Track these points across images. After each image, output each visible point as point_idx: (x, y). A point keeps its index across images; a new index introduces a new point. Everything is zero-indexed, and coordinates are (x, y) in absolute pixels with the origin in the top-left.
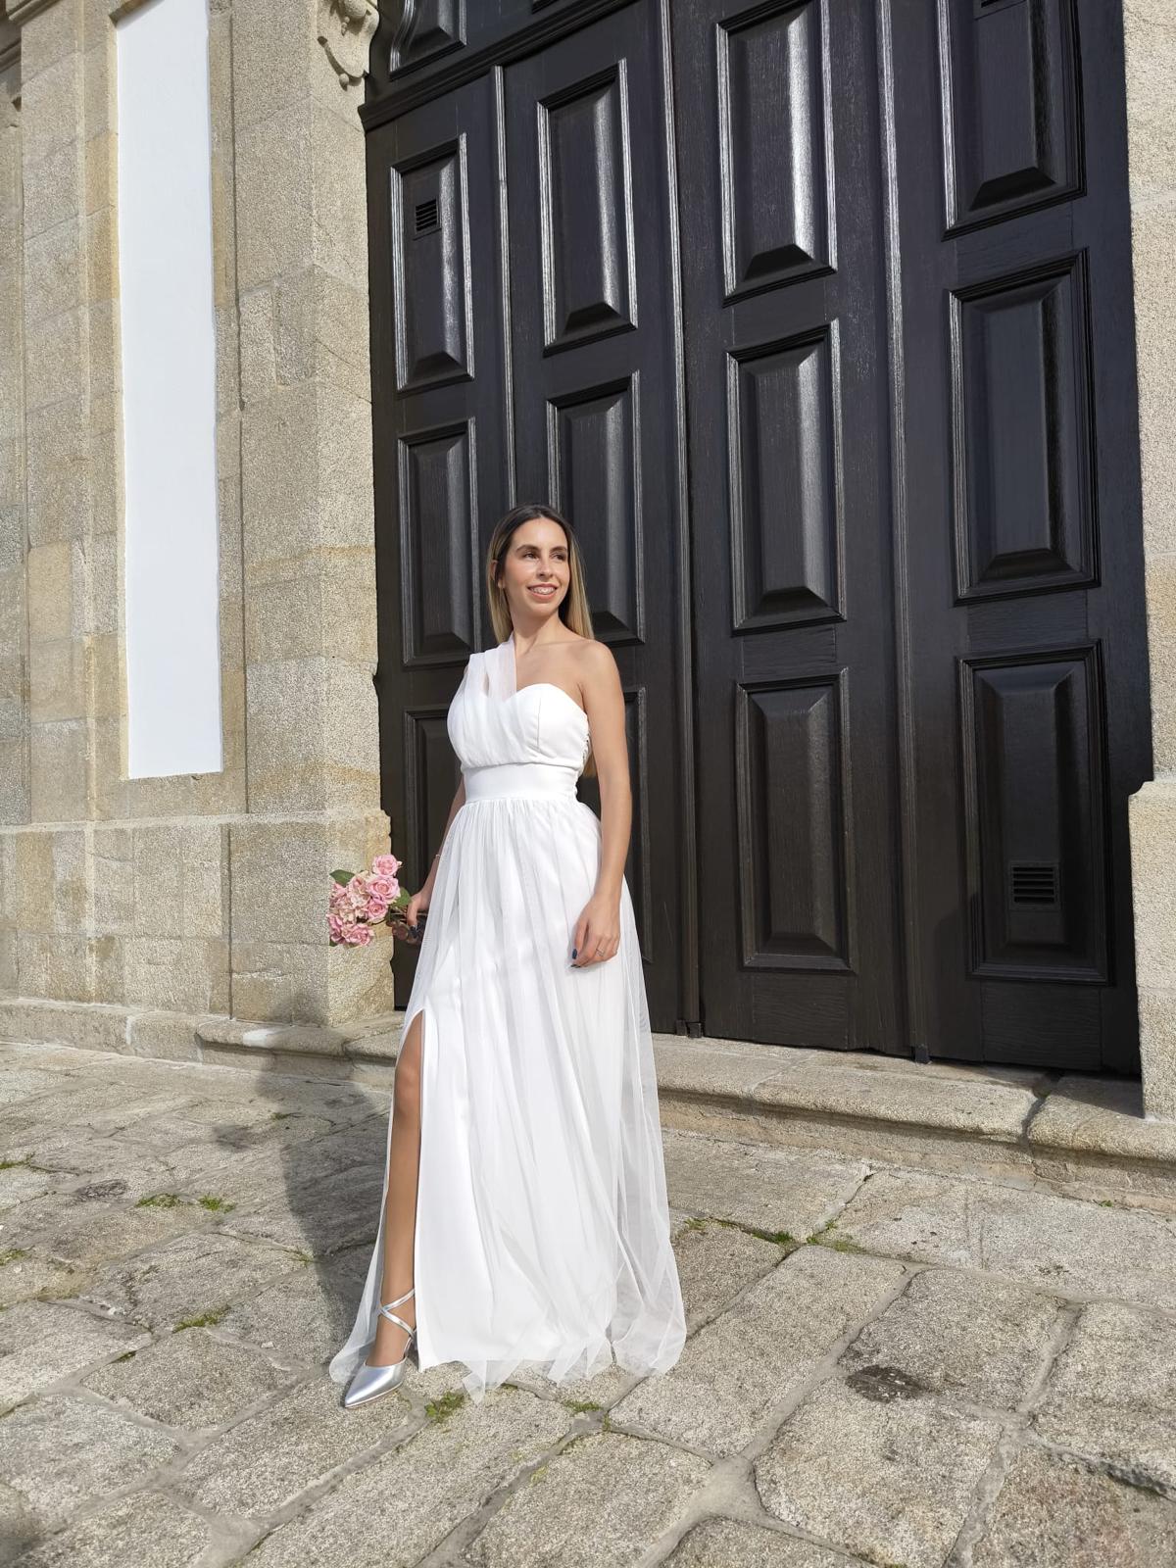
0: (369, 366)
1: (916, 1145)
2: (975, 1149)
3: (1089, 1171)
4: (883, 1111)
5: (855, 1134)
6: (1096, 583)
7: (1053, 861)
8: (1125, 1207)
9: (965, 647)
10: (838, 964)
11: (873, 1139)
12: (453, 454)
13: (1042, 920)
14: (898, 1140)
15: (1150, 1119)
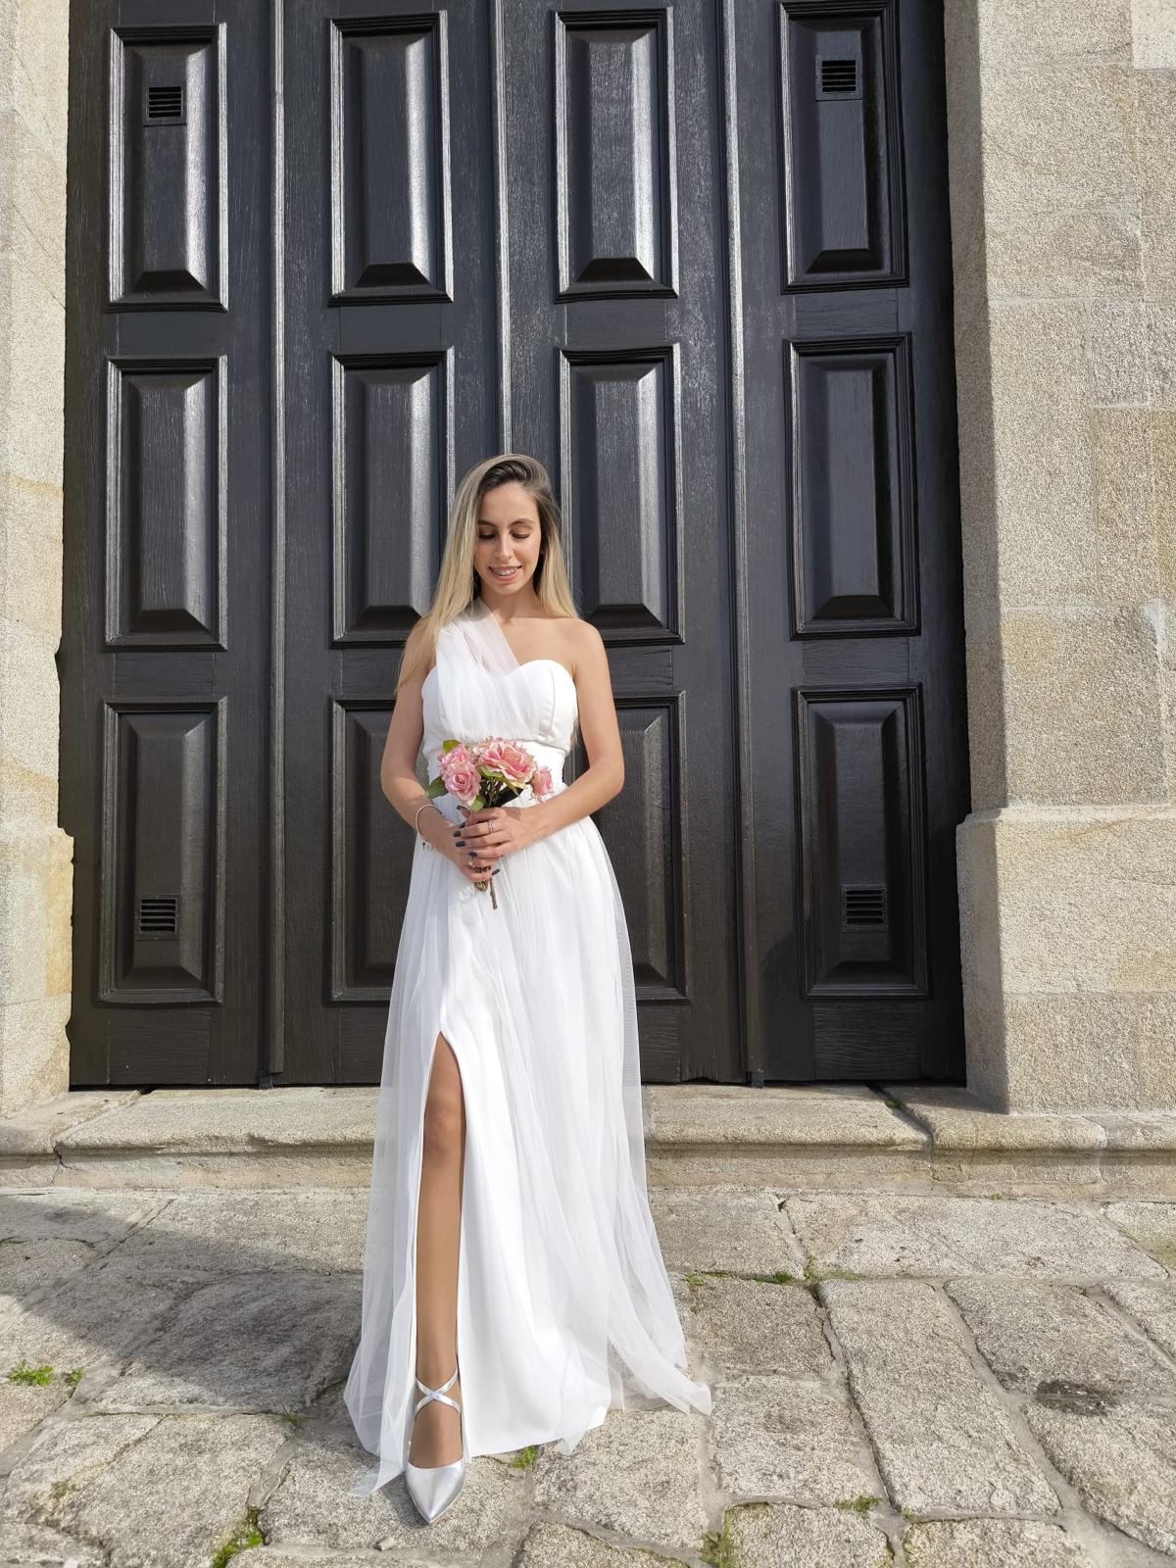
0: (64, 262)
1: (820, 1167)
2: (879, 1162)
3: (980, 1168)
4: (798, 1134)
5: (761, 1163)
6: (917, 632)
7: (881, 885)
8: (1012, 1198)
9: (800, 679)
10: (672, 993)
11: (777, 1166)
12: (194, 394)
13: (872, 940)
14: (803, 1163)
15: (1014, 1114)
